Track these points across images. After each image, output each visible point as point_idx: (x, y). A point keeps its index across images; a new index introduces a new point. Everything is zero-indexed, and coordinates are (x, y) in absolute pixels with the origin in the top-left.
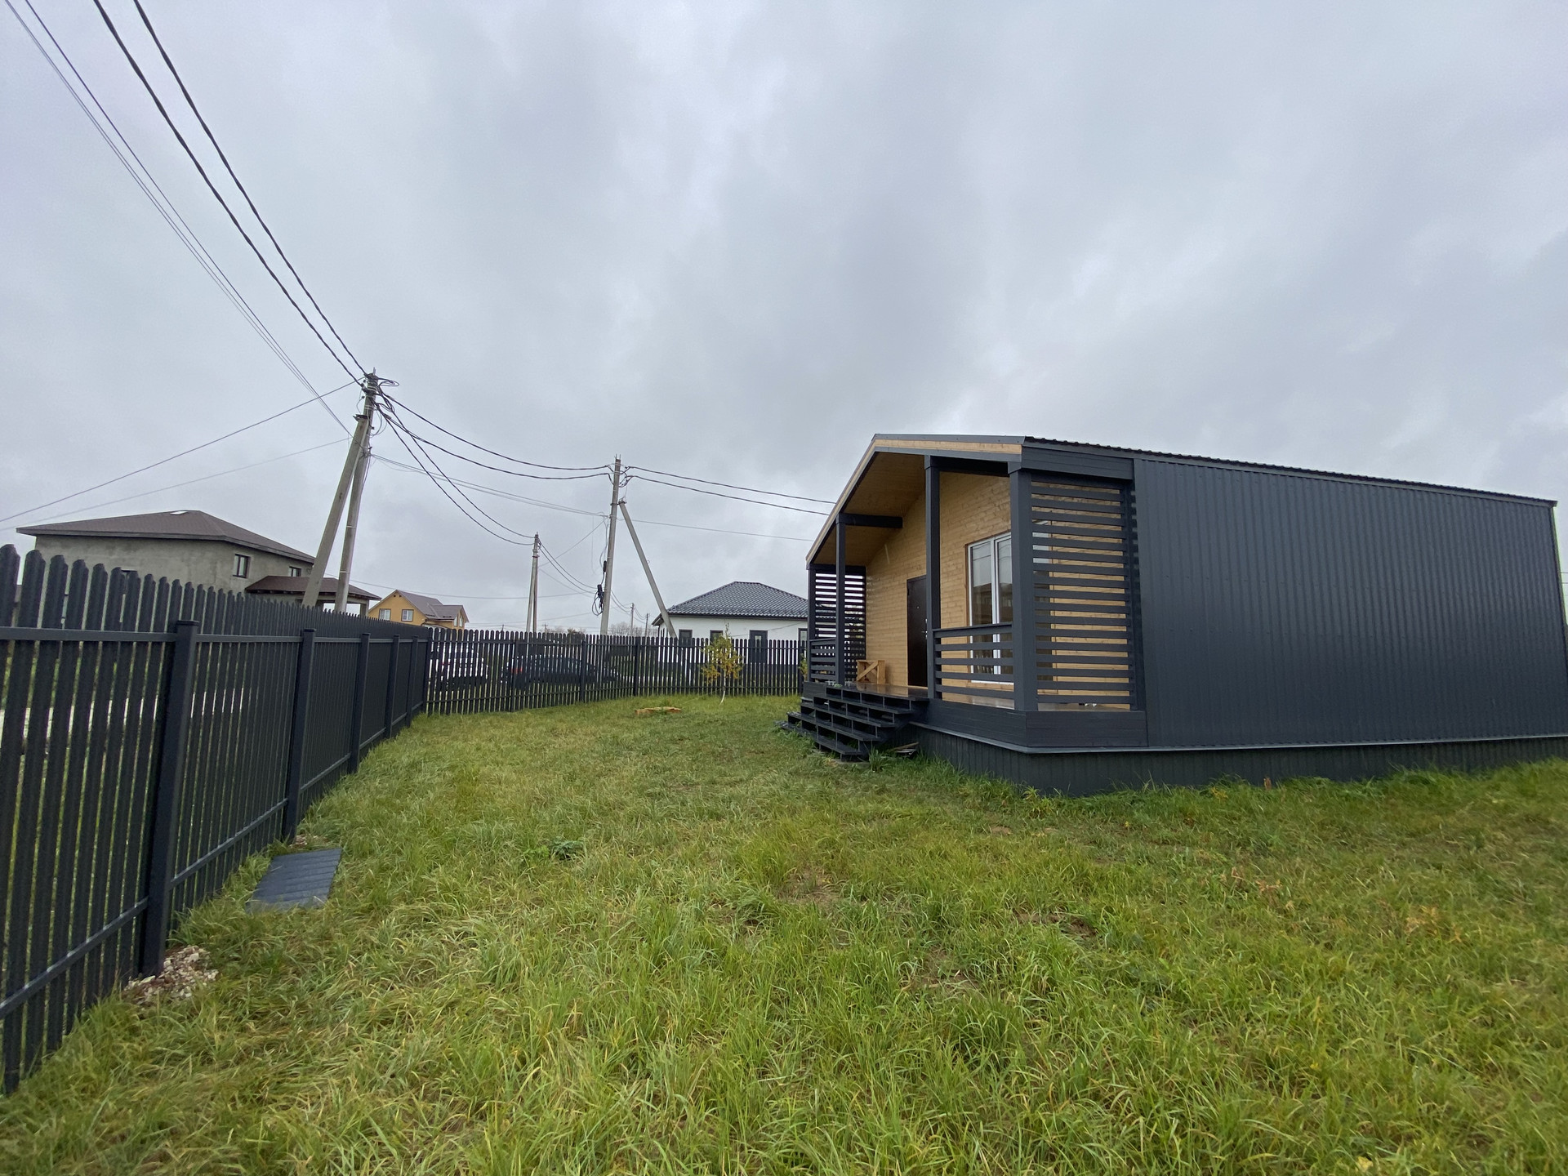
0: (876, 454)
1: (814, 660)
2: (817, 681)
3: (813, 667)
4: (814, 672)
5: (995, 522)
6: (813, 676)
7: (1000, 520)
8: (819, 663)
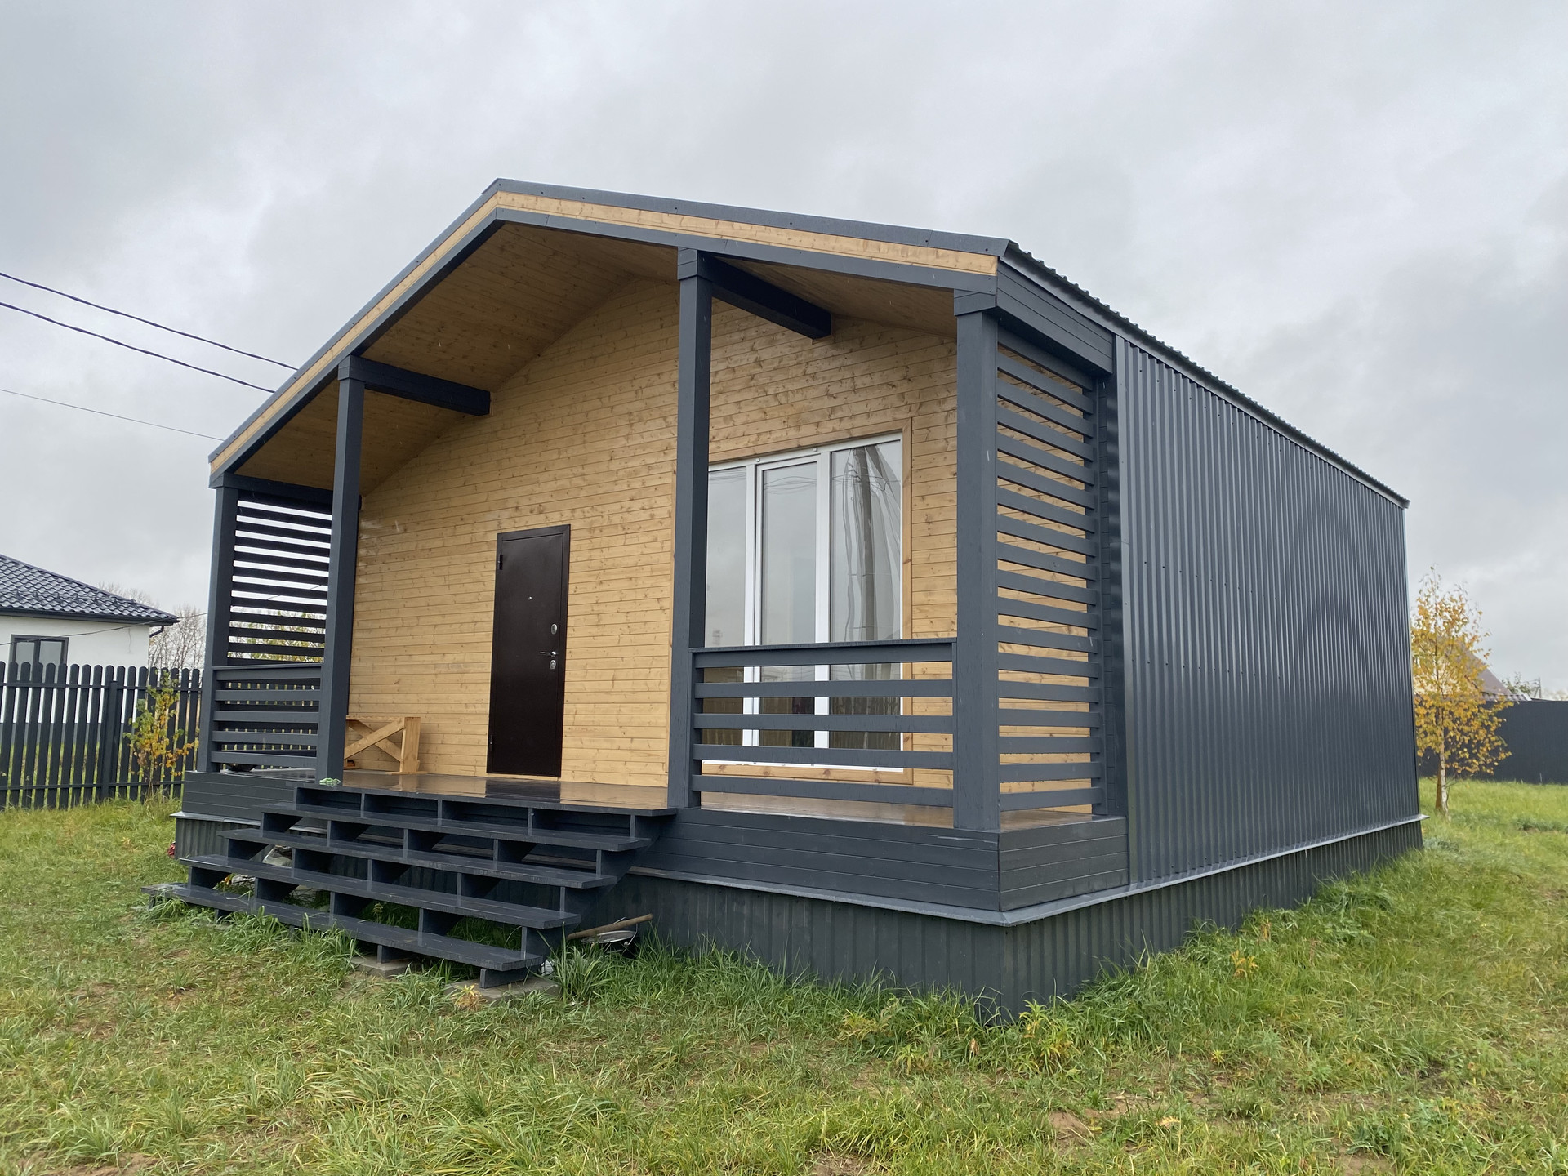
0: (496, 226)
1: (223, 716)
2: (225, 771)
3: (220, 736)
4: (218, 746)
5: (764, 427)
6: (218, 757)
7: (777, 424)
8: (232, 725)
